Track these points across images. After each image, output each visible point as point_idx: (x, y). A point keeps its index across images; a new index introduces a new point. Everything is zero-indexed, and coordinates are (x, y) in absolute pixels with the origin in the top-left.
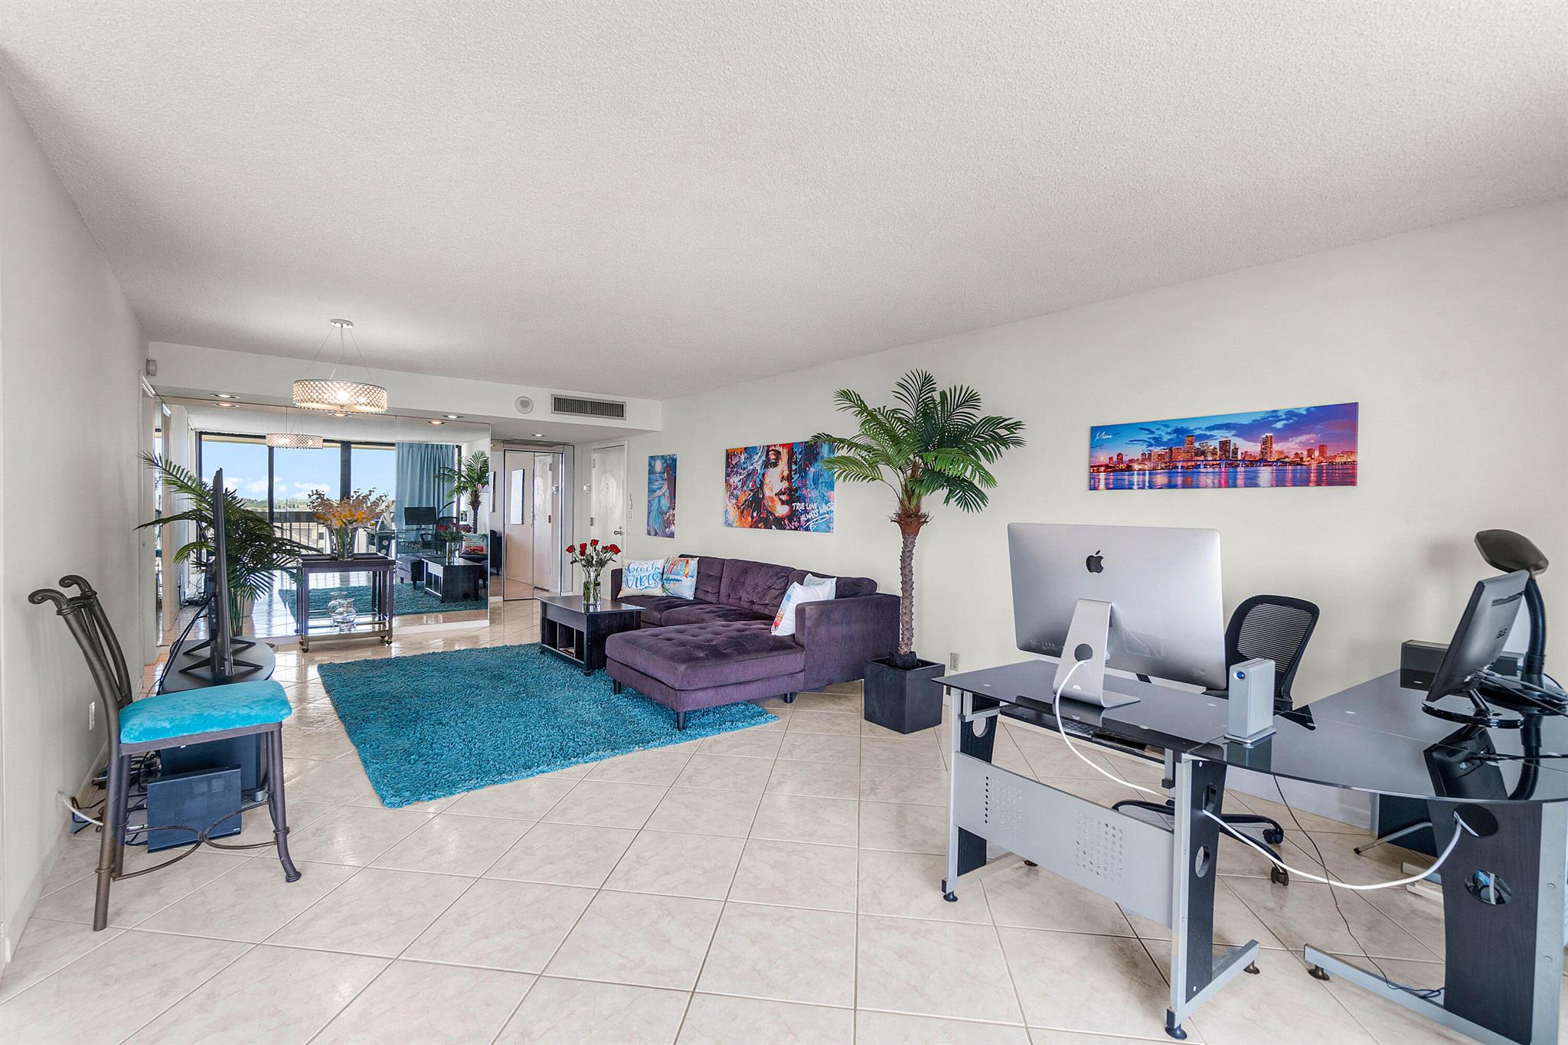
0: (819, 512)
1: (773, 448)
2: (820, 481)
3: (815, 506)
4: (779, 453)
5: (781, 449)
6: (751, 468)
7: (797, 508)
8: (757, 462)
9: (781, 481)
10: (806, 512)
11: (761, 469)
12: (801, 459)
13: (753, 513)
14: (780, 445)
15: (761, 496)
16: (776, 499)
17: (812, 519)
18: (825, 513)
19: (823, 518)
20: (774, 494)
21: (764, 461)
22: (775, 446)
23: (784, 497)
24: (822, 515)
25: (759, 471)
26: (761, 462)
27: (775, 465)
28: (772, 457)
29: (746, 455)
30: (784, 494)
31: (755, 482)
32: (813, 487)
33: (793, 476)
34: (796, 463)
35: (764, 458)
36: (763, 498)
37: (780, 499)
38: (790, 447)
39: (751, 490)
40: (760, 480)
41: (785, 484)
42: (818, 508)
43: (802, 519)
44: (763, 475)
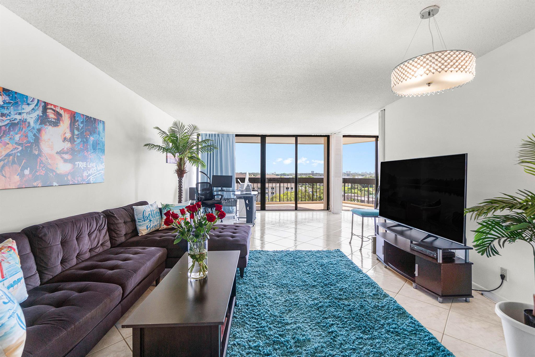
0: (97, 169)
1: (52, 107)
2: (98, 148)
3: (94, 165)
4: (61, 115)
5: (62, 112)
6: (18, 117)
7: (80, 166)
8: (28, 113)
9: (63, 141)
10: (86, 169)
11: (35, 122)
12: (82, 128)
13: (22, 170)
14: (61, 108)
15: (37, 153)
16: (58, 157)
17: (92, 174)
18: (101, 170)
19: (100, 173)
20: (54, 152)
21: (39, 117)
22: (55, 106)
23: (67, 157)
24: (99, 171)
25: (32, 124)
26: (34, 115)
27: (56, 124)
28: (51, 115)
29: (7, 99)
30: (66, 153)
31: (26, 136)
32: (92, 151)
33: (76, 139)
34: (78, 129)
35: (39, 112)
36: (39, 155)
37: (62, 158)
38: (73, 116)
39: (19, 144)
40: (35, 135)
41: (68, 145)
42: (96, 166)
43: (84, 175)
44: (39, 130)
